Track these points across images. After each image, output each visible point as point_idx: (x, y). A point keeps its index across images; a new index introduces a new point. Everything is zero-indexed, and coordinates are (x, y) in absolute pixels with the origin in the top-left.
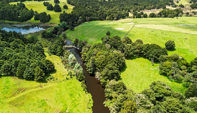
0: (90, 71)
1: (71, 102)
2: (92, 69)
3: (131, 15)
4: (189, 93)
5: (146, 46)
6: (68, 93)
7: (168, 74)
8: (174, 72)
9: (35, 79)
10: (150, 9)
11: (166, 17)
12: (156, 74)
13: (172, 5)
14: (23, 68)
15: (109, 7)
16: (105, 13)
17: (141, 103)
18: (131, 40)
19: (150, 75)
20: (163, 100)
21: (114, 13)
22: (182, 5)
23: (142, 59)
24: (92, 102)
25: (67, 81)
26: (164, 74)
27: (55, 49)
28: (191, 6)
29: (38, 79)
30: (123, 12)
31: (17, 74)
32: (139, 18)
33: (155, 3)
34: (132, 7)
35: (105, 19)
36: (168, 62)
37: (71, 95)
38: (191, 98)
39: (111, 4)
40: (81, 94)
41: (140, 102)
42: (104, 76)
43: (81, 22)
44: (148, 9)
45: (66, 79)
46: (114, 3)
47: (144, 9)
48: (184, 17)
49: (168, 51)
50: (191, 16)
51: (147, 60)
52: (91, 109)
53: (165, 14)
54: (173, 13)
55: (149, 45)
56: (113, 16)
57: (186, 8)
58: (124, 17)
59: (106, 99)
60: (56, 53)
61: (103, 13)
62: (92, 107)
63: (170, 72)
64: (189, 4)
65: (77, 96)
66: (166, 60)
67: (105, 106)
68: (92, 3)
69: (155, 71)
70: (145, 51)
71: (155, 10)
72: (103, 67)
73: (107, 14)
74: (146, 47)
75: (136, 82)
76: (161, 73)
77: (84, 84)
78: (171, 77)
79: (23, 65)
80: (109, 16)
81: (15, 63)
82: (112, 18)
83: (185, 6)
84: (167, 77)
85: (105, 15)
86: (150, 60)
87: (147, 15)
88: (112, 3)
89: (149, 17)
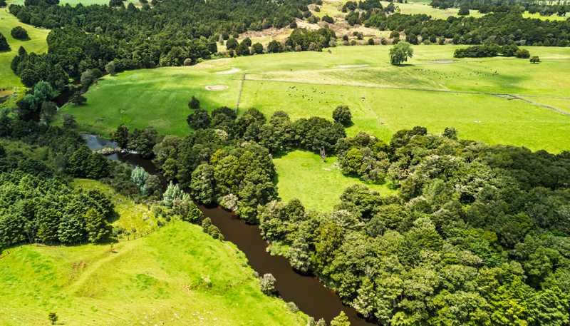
0: (206, 198)
1: (201, 264)
2: (210, 191)
3: (222, 48)
4: (404, 194)
5: (300, 123)
6: (183, 250)
7: (359, 171)
8: (369, 167)
9: (90, 239)
10: (261, 30)
11: (304, 49)
12: (337, 177)
13: (307, 17)
14: (53, 218)
15: (151, 27)
16: (155, 46)
17: (347, 224)
18: (262, 115)
19: (328, 181)
20: (372, 214)
21: (180, 44)
22: (329, 16)
23: (298, 153)
24: (242, 254)
25: (163, 229)
26: (353, 174)
27: (80, 162)
28: (346, 19)
29: (100, 236)
30: (202, 42)
31: (41, 235)
32: (244, 55)
33: (267, 11)
34: (214, 24)
35: (157, 62)
36: (354, 150)
37: (193, 253)
38: (412, 200)
39: (155, 16)
40: (212, 246)
41: (345, 223)
42: (250, 199)
43: (92, 78)
44: (257, 30)
45: (159, 225)
46: (164, 14)
47: (246, 30)
48: (340, 47)
49: (346, 129)
50: (354, 43)
51: (308, 153)
52: (249, 267)
53: (300, 43)
54: (317, 39)
55: (306, 120)
56: (179, 53)
57: (337, 25)
58: (206, 56)
59: (268, 242)
60: (87, 171)
61: (147, 47)
62: (248, 263)
63: (362, 166)
64: (340, 13)
65: (208, 250)
66: (349, 146)
67: (272, 254)
68: (96, 16)
69: (334, 171)
70: (302, 134)
71: (272, 30)
72: (239, 182)
73: (159, 49)
74: (302, 126)
75: (310, 198)
76: (346, 173)
77: (212, 225)
78: (365, 176)
79: (50, 211)
80: (166, 53)
81: (26, 210)
82: (176, 60)
83: (335, 19)
84: (358, 179)
85: (153, 51)
86: (317, 152)
87: (261, 46)
88: (156, 14)
89: (269, 52)
